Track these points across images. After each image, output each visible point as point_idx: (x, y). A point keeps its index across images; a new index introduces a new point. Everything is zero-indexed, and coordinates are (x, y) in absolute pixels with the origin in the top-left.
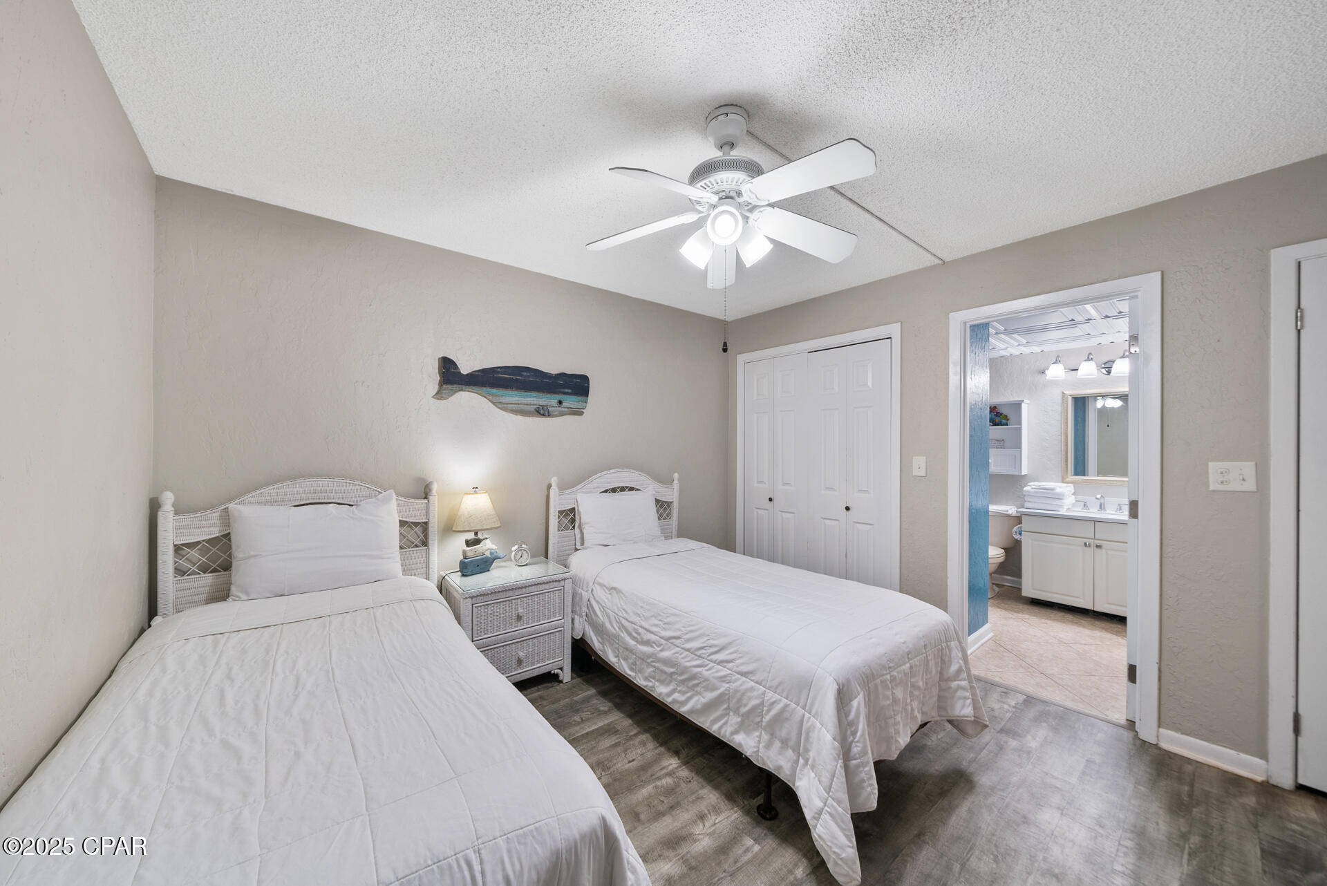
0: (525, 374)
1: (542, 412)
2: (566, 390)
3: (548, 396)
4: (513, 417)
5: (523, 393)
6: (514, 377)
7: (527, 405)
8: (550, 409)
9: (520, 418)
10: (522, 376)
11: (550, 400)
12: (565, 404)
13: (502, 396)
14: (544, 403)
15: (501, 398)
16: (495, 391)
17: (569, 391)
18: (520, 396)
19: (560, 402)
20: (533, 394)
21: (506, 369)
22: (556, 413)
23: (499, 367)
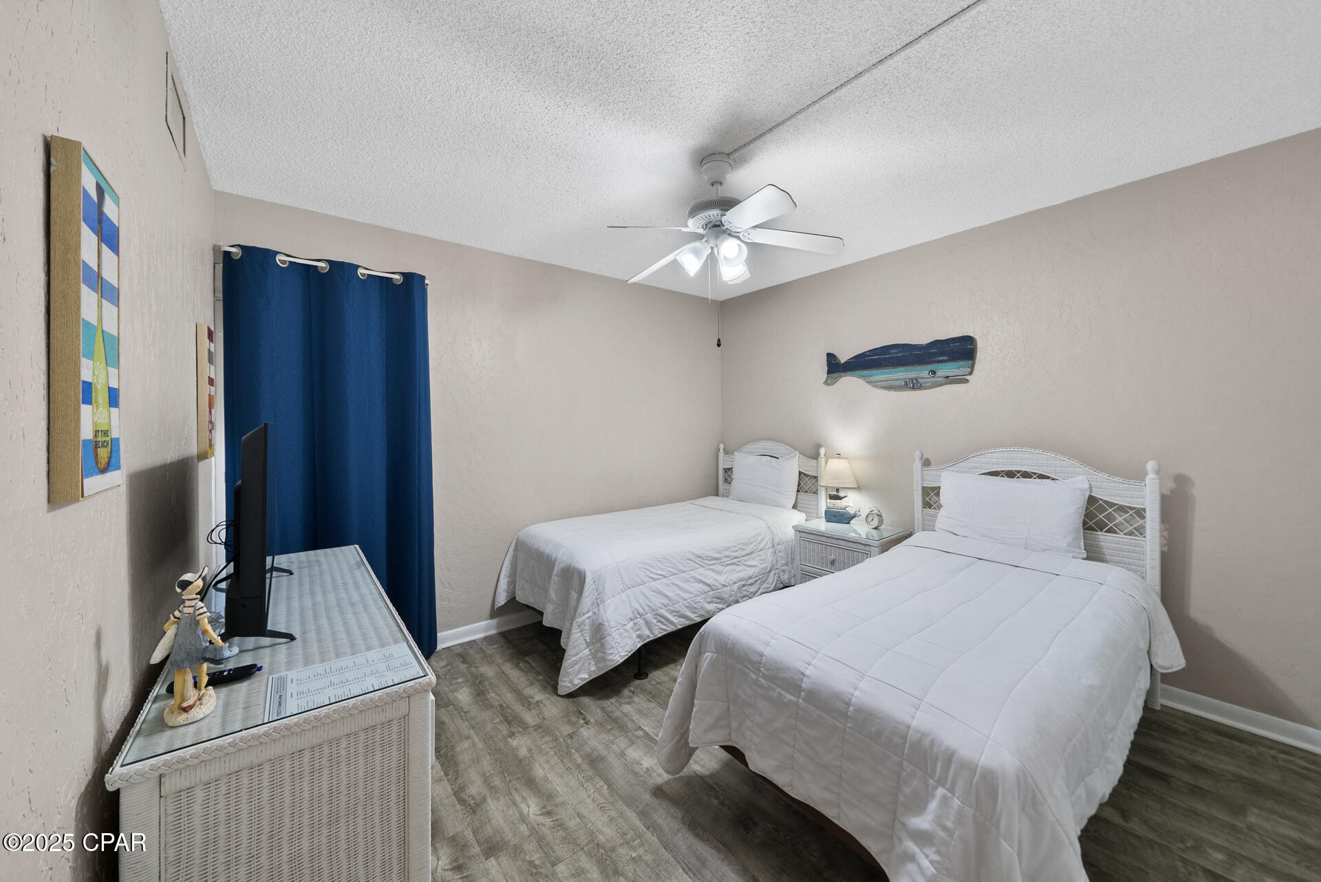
0: (893, 351)
1: (914, 385)
2: (941, 358)
3: (919, 368)
4: (886, 392)
5: (891, 370)
6: (883, 357)
7: (896, 380)
8: (920, 381)
9: (893, 393)
10: (890, 354)
11: (922, 372)
12: (939, 373)
13: (872, 376)
14: (913, 376)
15: (871, 378)
16: (866, 372)
17: (946, 358)
18: (889, 373)
19: (934, 372)
20: (902, 369)
21: (874, 351)
22: (930, 384)
23: (869, 351)
